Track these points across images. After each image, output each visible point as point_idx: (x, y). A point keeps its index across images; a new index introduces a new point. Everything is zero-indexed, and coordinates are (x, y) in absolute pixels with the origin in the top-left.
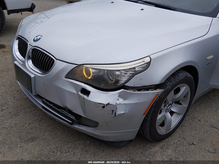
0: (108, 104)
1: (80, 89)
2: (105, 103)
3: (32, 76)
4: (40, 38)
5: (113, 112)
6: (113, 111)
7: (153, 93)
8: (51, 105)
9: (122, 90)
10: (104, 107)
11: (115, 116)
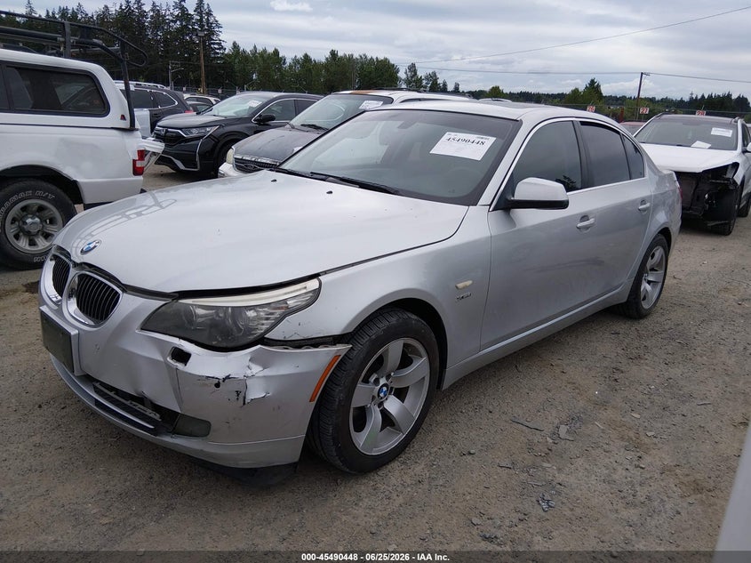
0: (228, 377)
1: (169, 350)
2: (221, 375)
3: (73, 332)
4: (95, 247)
5: (238, 395)
6: (238, 393)
7: (326, 354)
8: (112, 394)
9: (259, 346)
10: (217, 385)
11: (244, 404)
